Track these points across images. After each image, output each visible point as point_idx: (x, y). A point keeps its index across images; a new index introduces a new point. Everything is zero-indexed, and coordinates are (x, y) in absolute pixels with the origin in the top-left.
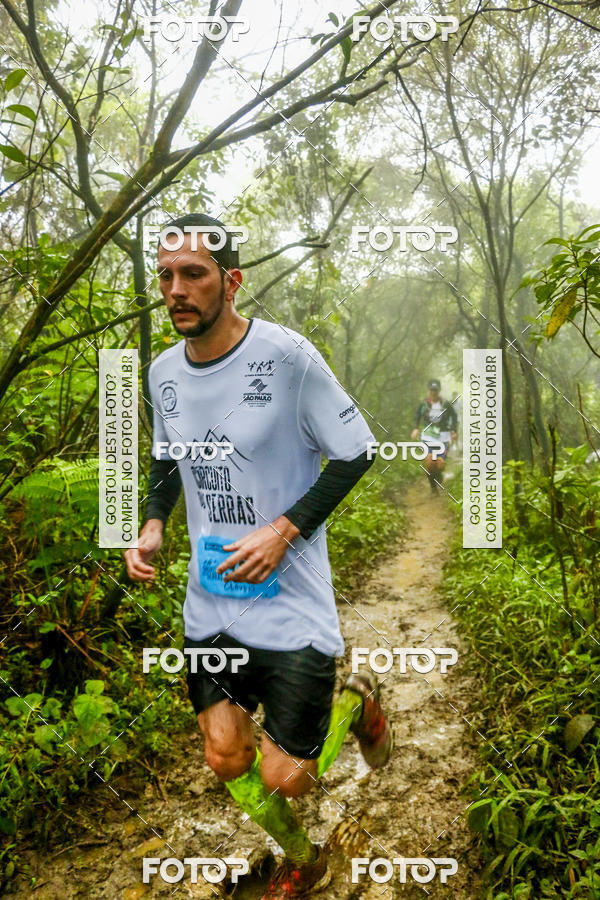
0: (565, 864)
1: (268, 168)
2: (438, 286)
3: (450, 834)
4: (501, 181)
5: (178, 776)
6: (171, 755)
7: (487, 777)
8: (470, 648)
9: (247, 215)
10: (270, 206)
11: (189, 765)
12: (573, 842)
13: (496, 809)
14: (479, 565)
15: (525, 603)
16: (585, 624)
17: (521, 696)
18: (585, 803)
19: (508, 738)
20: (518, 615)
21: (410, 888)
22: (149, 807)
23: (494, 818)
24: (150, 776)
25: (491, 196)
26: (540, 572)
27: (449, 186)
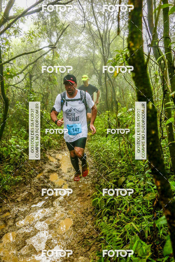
0: (116, 213)
1: (38, 22)
2: (88, 61)
3: (88, 208)
4: (107, 31)
5: (13, 197)
6: (11, 191)
7: (97, 194)
8: (94, 162)
9: (32, 37)
10: (39, 34)
11: (16, 194)
12: (118, 207)
13: (99, 200)
14: (97, 140)
15: (109, 149)
16: (124, 154)
17: (107, 174)
18: (122, 198)
19: (103, 184)
20: (107, 153)
21: (77, 221)
22: (5, 205)
23: (99, 202)
24: (5, 197)
25: (104, 34)
26: (114, 141)
27: (92, 31)
